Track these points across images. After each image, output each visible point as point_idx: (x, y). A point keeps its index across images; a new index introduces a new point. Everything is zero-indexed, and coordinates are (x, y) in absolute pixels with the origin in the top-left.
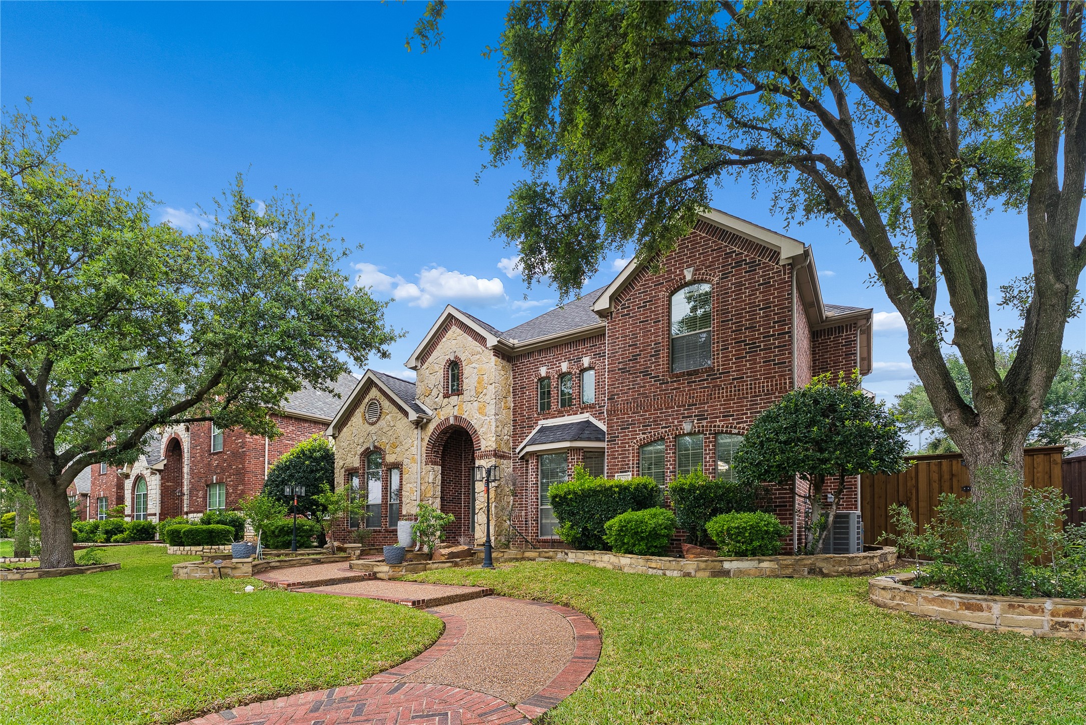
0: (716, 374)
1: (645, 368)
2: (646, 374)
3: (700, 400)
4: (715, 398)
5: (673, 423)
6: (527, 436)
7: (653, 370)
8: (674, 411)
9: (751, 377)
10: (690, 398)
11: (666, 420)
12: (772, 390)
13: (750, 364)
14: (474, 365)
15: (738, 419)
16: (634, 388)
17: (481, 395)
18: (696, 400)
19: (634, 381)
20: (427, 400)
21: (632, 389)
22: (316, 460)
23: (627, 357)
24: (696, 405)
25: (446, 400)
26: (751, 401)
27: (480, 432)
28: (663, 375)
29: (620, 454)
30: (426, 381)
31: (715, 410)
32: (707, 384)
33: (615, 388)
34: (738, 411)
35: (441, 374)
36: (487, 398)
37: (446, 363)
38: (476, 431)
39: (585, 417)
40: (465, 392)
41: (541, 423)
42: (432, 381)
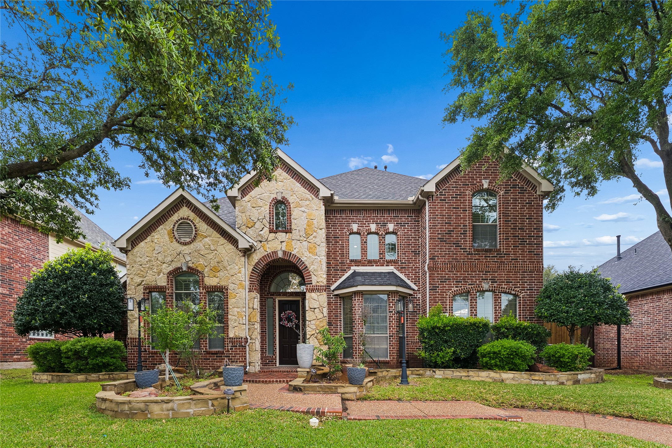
0: (502, 254)
1: (457, 241)
2: (458, 245)
3: (493, 269)
4: (502, 269)
5: (476, 282)
6: (340, 278)
7: (462, 244)
8: (476, 274)
9: (522, 259)
10: (487, 267)
11: (472, 279)
12: (533, 270)
13: (521, 252)
14: (303, 209)
15: (515, 285)
17: (311, 237)
18: (490, 269)
19: (450, 249)
20: (250, 231)
21: (448, 254)
23: (444, 231)
24: (490, 272)
25: (273, 235)
26: (522, 275)
27: (311, 268)
28: (469, 249)
29: (440, 300)
31: (502, 277)
32: (497, 259)
33: (435, 251)
34: (515, 280)
36: (317, 240)
37: (272, 201)
38: (307, 267)
39: (390, 269)
40: (293, 232)
41: (354, 268)
42: (255, 214)
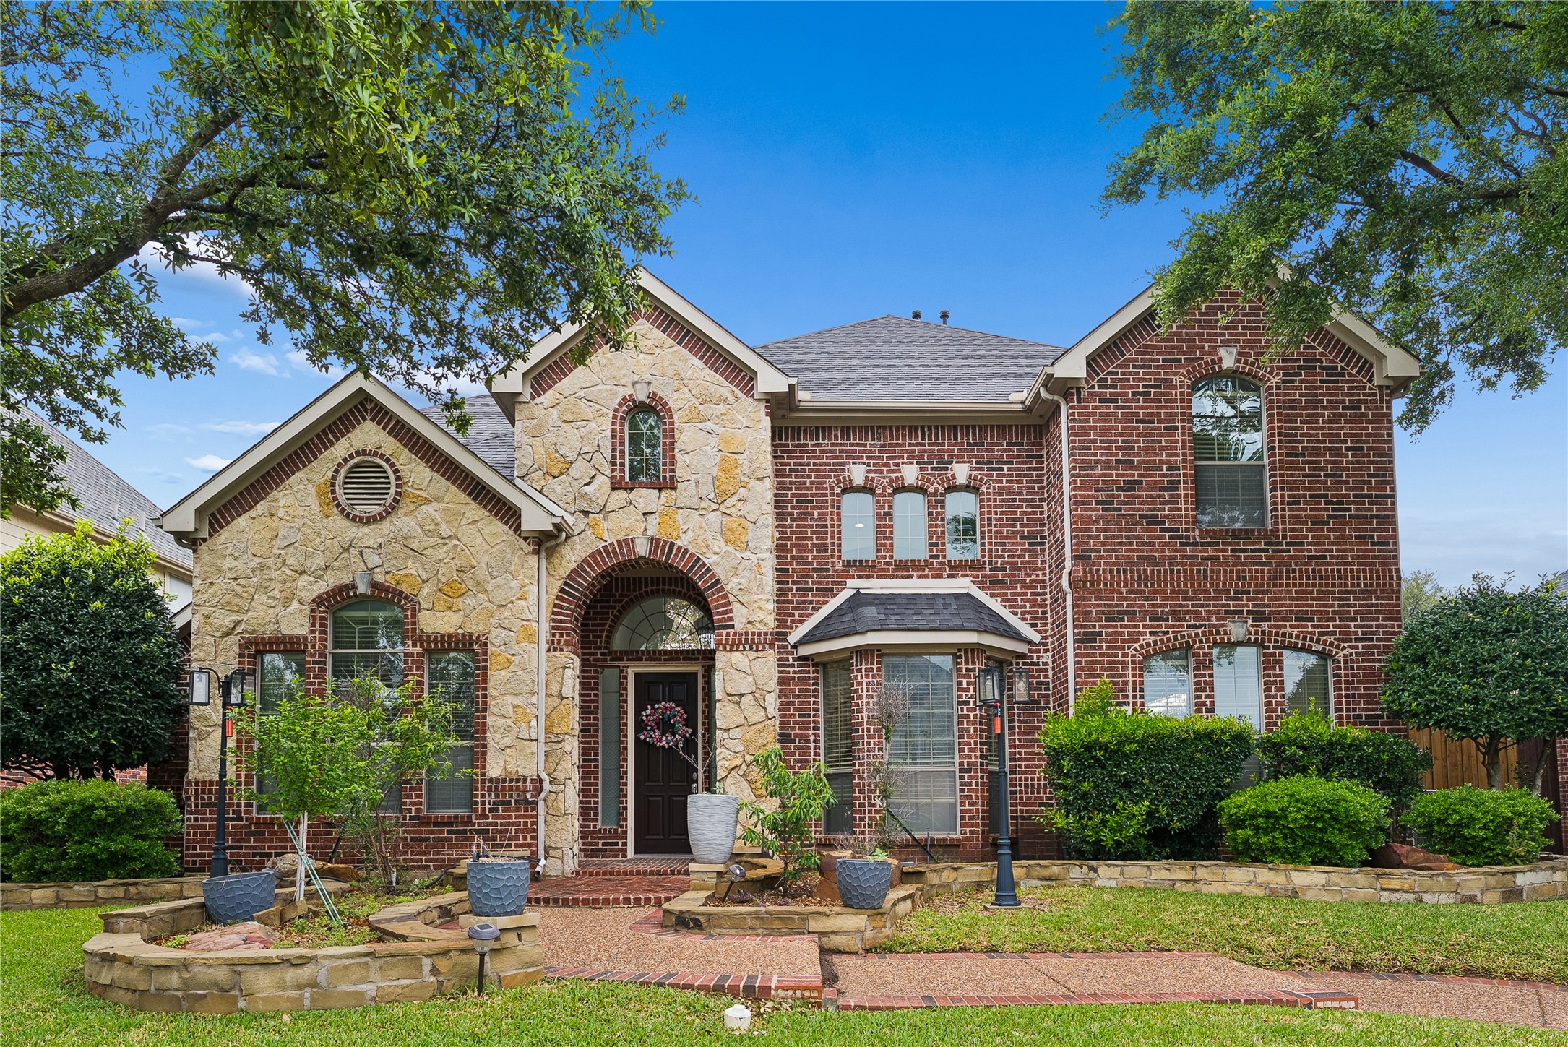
0: (1280, 544)
1: (1150, 510)
2: (1154, 520)
3: (1256, 585)
4: (1281, 585)
5: (1209, 619)
6: (815, 609)
7: (1166, 517)
8: (1209, 599)
9: (1337, 558)
10: (1238, 578)
11: (1196, 612)
12: (1372, 585)
13: (1336, 537)
14: (708, 425)
15: (1321, 626)
16: (1131, 544)
17: (733, 500)
18: (1250, 585)
19: (1130, 530)
20: (556, 486)
21: (1126, 544)
22: (118, 600)
23: (1114, 482)
24: (1248, 592)
25: (621, 495)
27: (731, 585)
28: (1187, 530)
29: (1106, 669)
30: (550, 438)
31: (1283, 605)
32: (1267, 557)
33: (1090, 537)
34: (1320, 613)
35: (601, 428)
36: (751, 510)
37: (620, 404)
38: (718, 581)
39: (962, 584)
40: (680, 486)
41: (854, 584)
42: (570, 440)
